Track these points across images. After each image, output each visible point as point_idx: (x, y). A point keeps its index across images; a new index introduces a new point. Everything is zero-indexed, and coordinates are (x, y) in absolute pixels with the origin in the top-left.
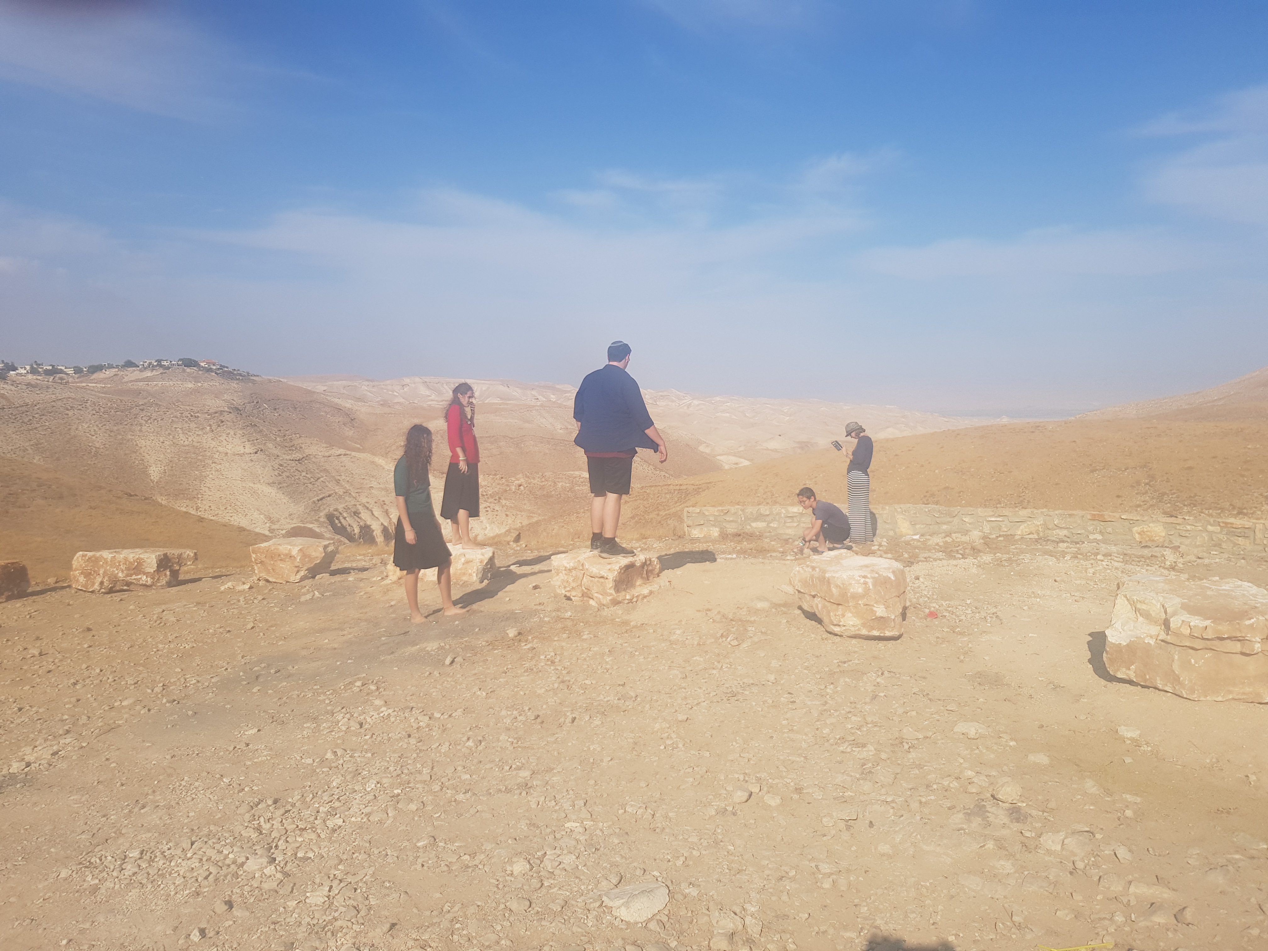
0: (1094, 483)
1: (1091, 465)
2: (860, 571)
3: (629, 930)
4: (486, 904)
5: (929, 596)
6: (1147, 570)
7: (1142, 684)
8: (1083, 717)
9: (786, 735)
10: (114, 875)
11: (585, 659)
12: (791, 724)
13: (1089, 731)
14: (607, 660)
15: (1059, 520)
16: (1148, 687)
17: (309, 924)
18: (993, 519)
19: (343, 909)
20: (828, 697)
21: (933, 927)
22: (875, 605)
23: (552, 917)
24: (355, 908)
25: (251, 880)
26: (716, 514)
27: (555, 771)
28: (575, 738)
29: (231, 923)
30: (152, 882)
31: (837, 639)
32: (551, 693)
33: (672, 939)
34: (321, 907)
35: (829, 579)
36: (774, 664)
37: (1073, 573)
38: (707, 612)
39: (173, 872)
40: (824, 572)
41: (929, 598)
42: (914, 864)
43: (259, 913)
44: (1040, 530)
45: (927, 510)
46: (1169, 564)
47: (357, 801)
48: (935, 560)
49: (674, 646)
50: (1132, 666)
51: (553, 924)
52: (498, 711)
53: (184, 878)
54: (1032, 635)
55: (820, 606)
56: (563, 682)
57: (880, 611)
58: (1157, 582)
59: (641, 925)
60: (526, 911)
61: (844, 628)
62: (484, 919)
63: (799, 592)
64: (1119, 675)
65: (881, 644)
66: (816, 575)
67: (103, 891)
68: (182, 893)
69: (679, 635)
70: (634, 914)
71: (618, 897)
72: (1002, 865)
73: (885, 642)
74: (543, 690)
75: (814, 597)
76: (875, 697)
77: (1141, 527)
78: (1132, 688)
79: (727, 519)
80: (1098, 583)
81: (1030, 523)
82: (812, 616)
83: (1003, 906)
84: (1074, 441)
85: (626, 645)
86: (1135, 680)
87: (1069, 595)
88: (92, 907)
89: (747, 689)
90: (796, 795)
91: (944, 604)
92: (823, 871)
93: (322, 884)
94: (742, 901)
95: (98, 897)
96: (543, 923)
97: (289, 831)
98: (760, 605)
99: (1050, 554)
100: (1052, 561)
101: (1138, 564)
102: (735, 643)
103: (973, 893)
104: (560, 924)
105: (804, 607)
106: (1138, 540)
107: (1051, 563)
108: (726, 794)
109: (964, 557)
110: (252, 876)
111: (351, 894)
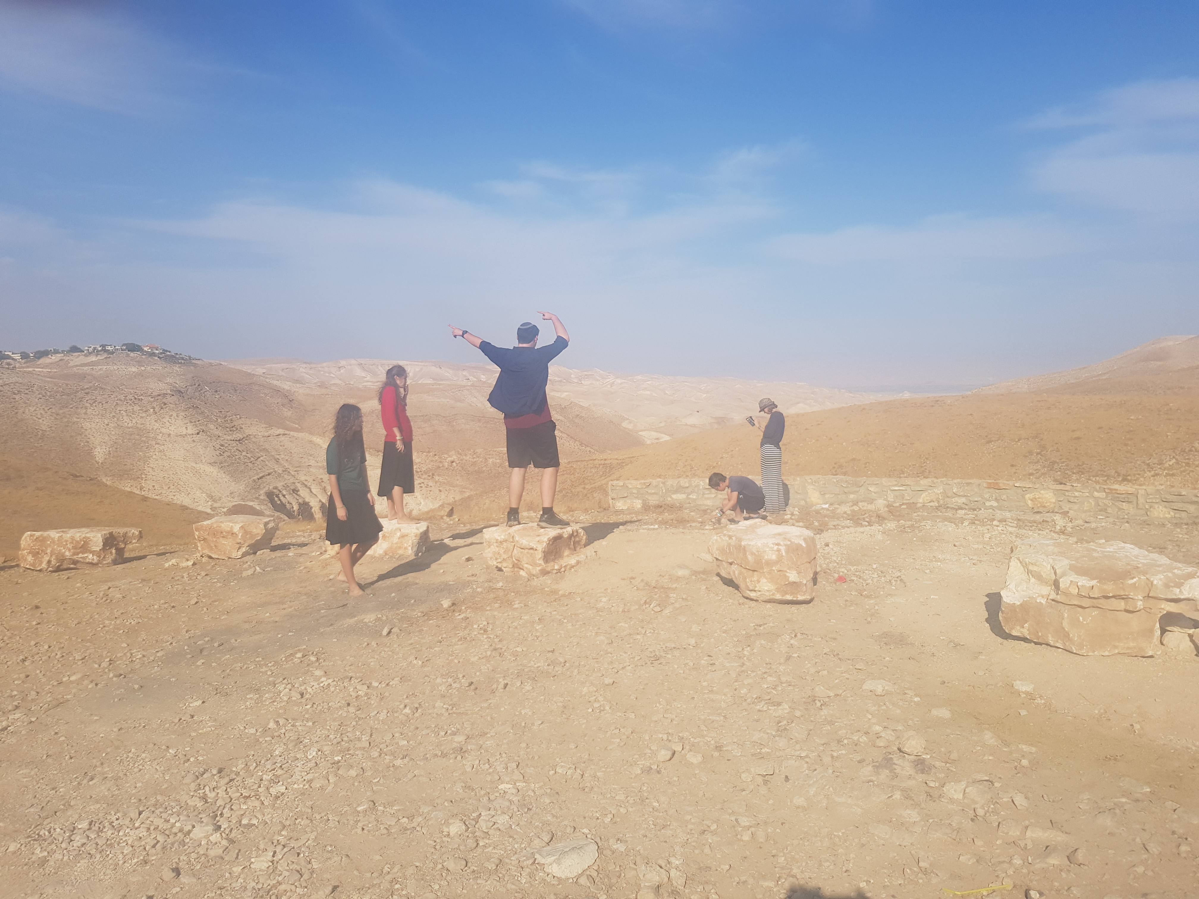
0: (990, 453)
1: (986, 436)
2: (774, 539)
3: (561, 886)
4: (424, 865)
5: (838, 561)
6: (1039, 534)
7: (1035, 641)
8: (981, 673)
9: (706, 696)
10: (62, 847)
11: (516, 628)
12: (711, 685)
13: (987, 686)
14: (537, 628)
15: (957, 488)
16: (1041, 644)
17: (254, 888)
18: (896, 488)
19: (287, 874)
20: (745, 658)
21: (846, 874)
22: (788, 571)
23: (487, 875)
24: (298, 871)
25: (197, 847)
26: (639, 486)
27: (489, 735)
28: (507, 703)
29: (178, 889)
30: (100, 852)
31: (753, 604)
32: (484, 660)
33: (602, 893)
34: (265, 872)
35: (744, 547)
36: (695, 628)
37: (971, 538)
38: (631, 580)
39: (121, 842)
40: (740, 540)
41: (838, 563)
42: (827, 815)
43: (206, 878)
44: (940, 498)
45: (835, 481)
46: (1059, 528)
47: (299, 769)
48: (843, 527)
49: (601, 614)
50: (1026, 625)
51: (489, 882)
52: (434, 679)
53: (132, 847)
54: (934, 597)
55: (737, 572)
56: (495, 649)
57: (793, 576)
58: (1048, 545)
59: (572, 881)
60: (462, 870)
61: (759, 593)
62: (422, 879)
63: (717, 559)
64: (1014, 633)
65: (794, 608)
66: (733, 544)
67: (51, 863)
68: (130, 861)
69: (605, 602)
70: (565, 870)
71: (550, 855)
72: (909, 814)
73: (798, 606)
74: (477, 658)
75: (731, 564)
76: (788, 658)
77: (1033, 494)
78: (1026, 644)
79: (649, 491)
80: (994, 547)
81: (929, 491)
82: (729, 582)
83: (910, 852)
84: (971, 414)
85: (555, 613)
86: (1028, 637)
87: (967, 559)
88: (40, 880)
89: (670, 652)
90: (716, 753)
91: (852, 569)
92: (743, 824)
93: (266, 850)
94: (667, 855)
95: (47, 869)
96: (479, 881)
97: (233, 800)
98: (681, 573)
99: (950, 520)
100: (951, 527)
101: (1031, 529)
102: (658, 609)
103: (882, 841)
104: (495, 882)
105: (721, 574)
106: (1030, 506)
107: (950, 529)
108: (651, 753)
109: (870, 524)
110: (199, 843)
111: (295, 859)
